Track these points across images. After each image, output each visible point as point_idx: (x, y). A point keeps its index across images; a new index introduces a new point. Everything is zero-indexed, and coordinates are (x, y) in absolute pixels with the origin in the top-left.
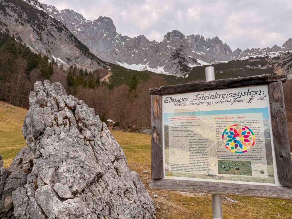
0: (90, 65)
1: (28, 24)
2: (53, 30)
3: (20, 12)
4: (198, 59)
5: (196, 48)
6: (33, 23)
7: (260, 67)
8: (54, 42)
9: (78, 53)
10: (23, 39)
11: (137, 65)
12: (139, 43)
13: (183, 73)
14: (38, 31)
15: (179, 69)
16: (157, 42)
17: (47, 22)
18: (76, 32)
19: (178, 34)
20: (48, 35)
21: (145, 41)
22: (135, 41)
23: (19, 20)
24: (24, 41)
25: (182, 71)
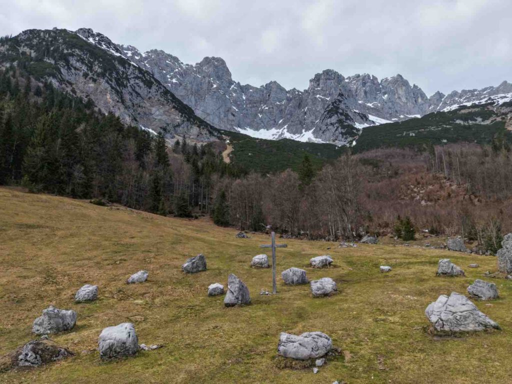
0: (198, 136)
1: (102, 80)
2: (139, 86)
3: (89, 62)
4: (369, 115)
5: (365, 96)
6: (109, 77)
7: (480, 122)
8: (141, 104)
9: (177, 118)
10: (96, 102)
11: (267, 130)
12: (269, 95)
13: (346, 138)
14: (118, 88)
15: (340, 133)
16: (298, 91)
17: (129, 74)
18: (170, 85)
19: (333, 76)
20: (131, 94)
21: (279, 90)
22: (263, 92)
23: (88, 75)
24: (97, 105)
25: (344, 136)
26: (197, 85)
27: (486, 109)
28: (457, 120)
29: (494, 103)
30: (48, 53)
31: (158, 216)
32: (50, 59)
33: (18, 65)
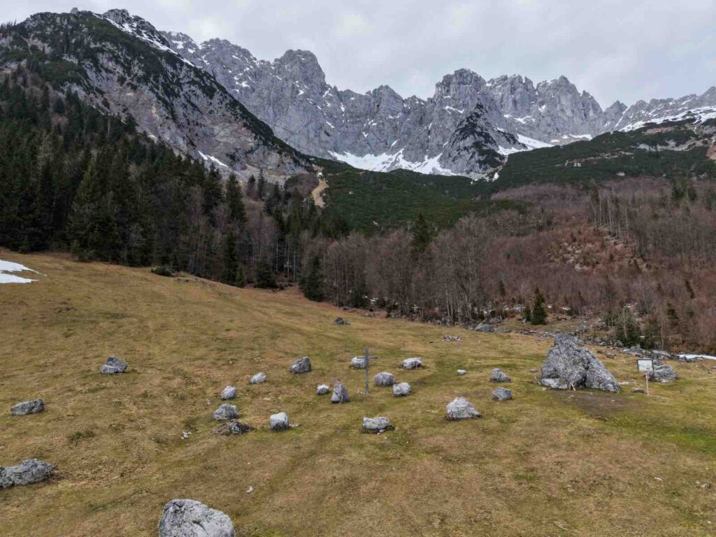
0: (279, 166)
1: (144, 87)
2: (195, 95)
3: (126, 60)
4: (518, 135)
5: (514, 108)
6: (154, 83)
7: (673, 147)
8: (199, 121)
9: (251, 142)
10: (138, 119)
11: (376, 155)
12: (378, 106)
13: (485, 169)
14: (167, 98)
15: (477, 162)
16: (420, 100)
17: (181, 77)
18: (238, 91)
19: (469, 78)
20: (186, 107)
21: (392, 99)
22: (370, 101)
23: (125, 79)
24: (139, 124)
25: (483, 167)
26: (277, 91)
27: (683, 129)
28: (640, 144)
29: (694, 120)
30: (67, 47)
31: (235, 287)
32: (72, 56)
33: (28, 67)
